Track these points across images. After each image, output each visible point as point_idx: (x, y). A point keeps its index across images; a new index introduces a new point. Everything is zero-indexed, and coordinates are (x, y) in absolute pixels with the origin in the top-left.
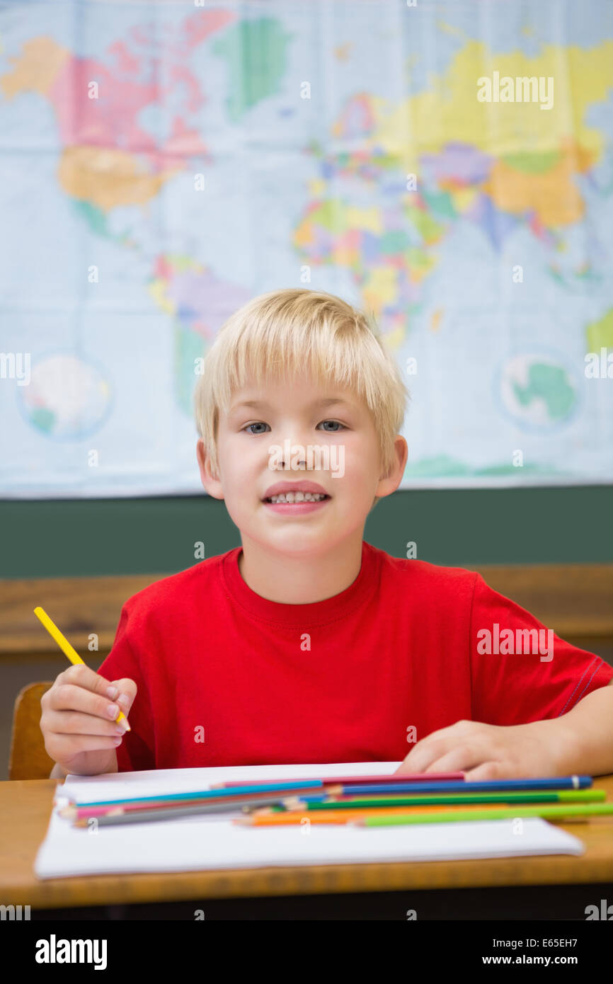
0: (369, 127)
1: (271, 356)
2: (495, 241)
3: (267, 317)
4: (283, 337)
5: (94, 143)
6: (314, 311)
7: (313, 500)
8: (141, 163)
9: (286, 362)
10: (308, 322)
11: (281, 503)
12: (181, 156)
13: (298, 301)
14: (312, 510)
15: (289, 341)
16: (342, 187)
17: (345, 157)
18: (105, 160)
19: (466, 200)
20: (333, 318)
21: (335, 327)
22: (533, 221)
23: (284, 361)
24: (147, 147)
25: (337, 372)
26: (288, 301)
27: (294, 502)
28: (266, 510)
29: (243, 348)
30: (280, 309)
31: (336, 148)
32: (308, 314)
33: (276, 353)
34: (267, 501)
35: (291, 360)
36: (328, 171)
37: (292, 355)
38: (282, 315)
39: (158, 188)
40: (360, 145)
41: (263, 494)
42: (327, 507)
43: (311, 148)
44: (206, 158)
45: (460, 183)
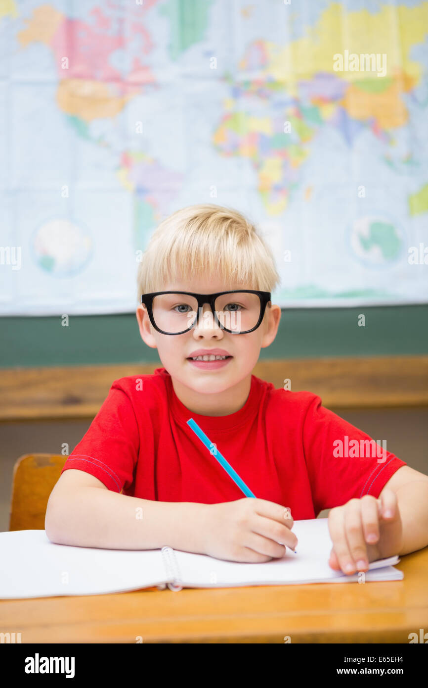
0: (264, 63)
1: (194, 263)
2: (349, 139)
3: (190, 234)
4: (202, 249)
5: (79, 76)
6: (222, 229)
7: (221, 359)
8: (112, 89)
9: (205, 267)
10: (218, 238)
11: (200, 361)
12: (137, 84)
13: (210, 220)
14: (222, 366)
15: (206, 253)
16: (246, 104)
17: (248, 83)
18: (87, 88)
19: (329, 112)
20: (235, 233)
21: (236, 240)
22: (374, 125)
23: (203, 266)
24: (116, 79)
25: (239, 273)
26: (204, 221)
27: (209, 361)
28: (190, 366)
29: (173, 257)
30: (199, 227)
31: (243, 77)
32: (218, 232)
33: (198, 261)
34: (190, 359)
35: (208, 266)
36: (237, 92)
37: (208, 262)
38: (201, 233)
39: (123, 106)
40: (258, 75)
41: (188, 355)
42: (231, 364)
43: (225, 78)
44: (155, 85)
45: (325, 100)
